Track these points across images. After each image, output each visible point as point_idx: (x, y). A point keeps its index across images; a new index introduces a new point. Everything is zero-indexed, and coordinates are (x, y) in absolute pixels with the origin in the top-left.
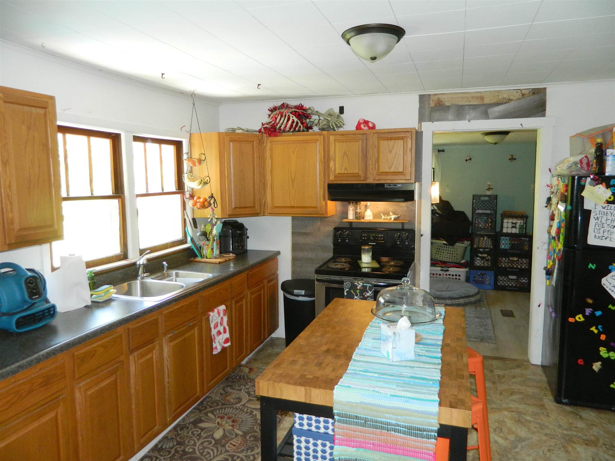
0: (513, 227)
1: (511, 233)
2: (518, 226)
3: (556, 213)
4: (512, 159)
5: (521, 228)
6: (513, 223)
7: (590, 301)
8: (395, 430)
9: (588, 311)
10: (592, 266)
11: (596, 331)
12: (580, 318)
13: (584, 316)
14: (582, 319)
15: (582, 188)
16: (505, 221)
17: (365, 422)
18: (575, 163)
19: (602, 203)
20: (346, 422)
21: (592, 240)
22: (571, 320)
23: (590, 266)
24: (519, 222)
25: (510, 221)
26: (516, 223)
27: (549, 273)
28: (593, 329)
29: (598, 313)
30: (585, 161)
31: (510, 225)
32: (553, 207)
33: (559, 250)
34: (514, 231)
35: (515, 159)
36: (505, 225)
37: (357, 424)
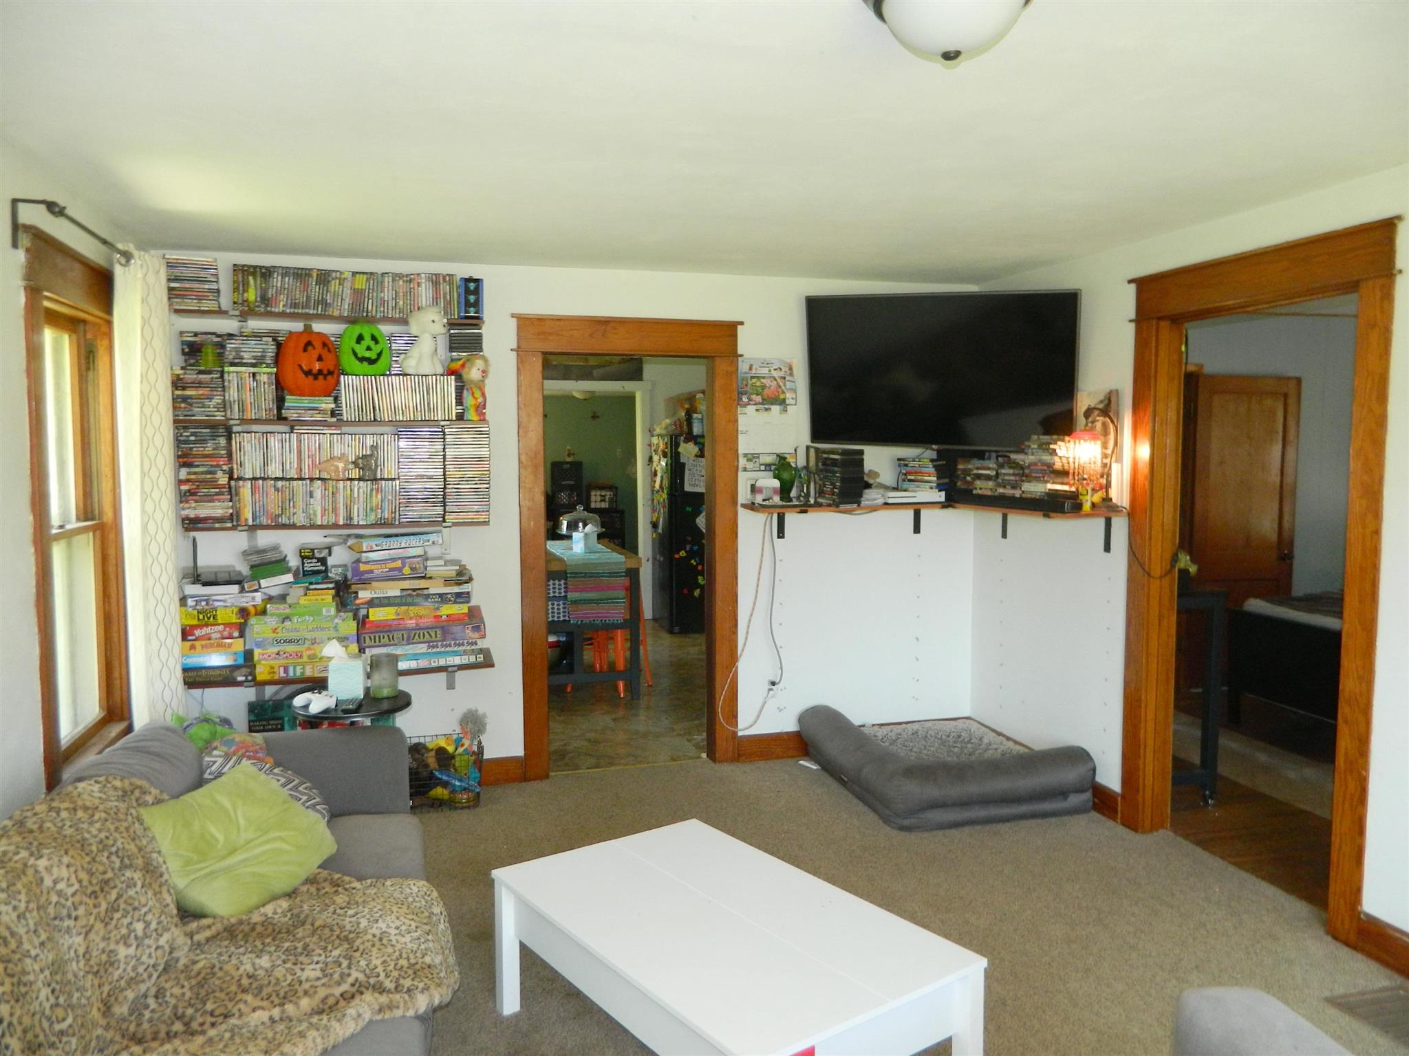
0: (602, 501)
1: (601, 508)
2: (607, 498)
3: (658, 469)
4: (594, 417)
5: (611, 501)
6: (601, 496)
7: (690, 539)
8: (603, 577)
9: (688, 547)
10: (689, 509)
11: (695, 563)
12: (683, 553)
13: (686, 552)
14: (685, 554)
15: (677, 445)
16: (593, 493)
17: (586, 575)
18: (671, 425)
19: (692, 457)
20: (574, 577)
21: (687, 488)
22: (677, 556)
23: (688, 509)
24: (608, 494)
25: (598, 493)
26: (605, 496)
27: (655, 525)
28: (693, 561)
29: (696, 548)
30: (678, 423)
31: (599, 499)
32: (655, 464)
33: (664, 500)
34: (605, 505)
35: (598, 417)
36: (593, 498)
37: (582, 577)
